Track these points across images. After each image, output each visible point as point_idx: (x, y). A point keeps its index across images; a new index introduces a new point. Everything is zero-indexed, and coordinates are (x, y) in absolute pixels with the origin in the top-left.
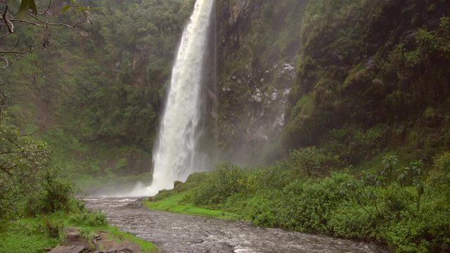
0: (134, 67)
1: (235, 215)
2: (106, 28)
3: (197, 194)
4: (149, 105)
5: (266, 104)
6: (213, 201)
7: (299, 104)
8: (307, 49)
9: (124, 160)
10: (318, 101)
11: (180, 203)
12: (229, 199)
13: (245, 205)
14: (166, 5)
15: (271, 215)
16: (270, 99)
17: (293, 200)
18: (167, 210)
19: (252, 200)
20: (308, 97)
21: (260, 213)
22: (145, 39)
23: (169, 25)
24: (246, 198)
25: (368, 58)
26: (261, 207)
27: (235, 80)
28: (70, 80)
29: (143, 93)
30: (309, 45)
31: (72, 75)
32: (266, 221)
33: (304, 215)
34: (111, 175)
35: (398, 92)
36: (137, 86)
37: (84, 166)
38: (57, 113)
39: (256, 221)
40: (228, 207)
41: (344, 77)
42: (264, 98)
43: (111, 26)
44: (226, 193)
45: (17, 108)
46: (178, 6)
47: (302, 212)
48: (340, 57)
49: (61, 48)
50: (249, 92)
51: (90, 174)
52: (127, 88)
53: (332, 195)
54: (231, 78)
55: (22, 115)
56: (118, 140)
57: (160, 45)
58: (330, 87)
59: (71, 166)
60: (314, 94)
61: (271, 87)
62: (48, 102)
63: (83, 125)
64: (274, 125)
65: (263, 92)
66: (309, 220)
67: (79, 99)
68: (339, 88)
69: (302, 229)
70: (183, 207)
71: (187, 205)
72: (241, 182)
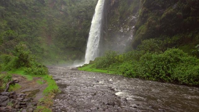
0: (78, 24)
1: (113, 72)
2: (69, 11)
3: (97, 64)
4: (83, 37)
5: (125, 32)
6: (104, 67)
7: (140, 28)
8: (144, 5)
9: (75, 55)
10: (149, 26)
11: (90, 68)
12: (111, 65)
13: (118, 68)
14: (89, 2)
15: (133, 71)
16: (126, 30)
17: (147, 63)
18: (85, 71)
19: (122, 65)
20: (144, 25)
21: (127, 70)
22: (82, 14)
23: (90, 9)
24: (118, 65)
25: (174, 4)
26: (128, 68)
27: (113, 26)
28: (57, 29)
29: (81, 32)
30: (145, 3)
31: (58, 27)
32: (131, 74)
33: (154, 71)
34: (71, 60)
35: (190, 18)
36: (79, 30)
37: (62, 57)
38: (53, 39)
39: (125, 74)
40: (110, 69)
41: (162, 14)
42: (124, 30)
43: (71, 10)
44: (109, 63)
45: (40, 38)
46: (93, 2)
47: (153, 70)
48: (160, 6)
49: (54, 18)
50: (118, 29)
51: (63, 60)
52: (76, 31)
53: (172, 59)
54: (112, 26)
55: (42, 40)
56: (73, 49)
57: (87, 16)
58: (155, 19)
59: (57, 57)
60: (147, 23)
61: (126, 26)
62: (50, 36)
63: (61, 43)
64: (128, 40)
65: (123, 28)
66: (158, 74)
67: (60, 35)
68: (159, 19)
69: (154, 79)
70: (91, 69)
71: (93, 69)
72: (116, 58)
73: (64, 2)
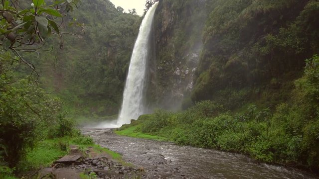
0: (108, 56)
1: (165, 138)
2: (92, 34)
3: (143, 126)
4: (117, 77)
5: (182, 76)
6: (153, 131)
7: (201, 76)
8: (205, 45)
9: (102, 107)
10: (211, 74)
11: (134, 131)
12: (161, 129)
13: (171, 133)
14: (126, 21)
15: (185, 138)
16: (184, 73)
17: (197, 130)
18: (127, 136)
19: (175, 130)
20: (206, 72)
21: (179, 137)
22: (115, 40)
23: (128, 32)
24: (171, 129)
25: (239, 51)
26: (180, 134)
27: (165, 63)
28: (73, 63)
29: (113, 70)
31: (74, 60)
32: (182, 142)
33: (204, 138)
34: (96, 116)
35: (256, 70)
36: (110, 66)
37: (80, 111)
38: (65, 81)
39: (177, 142)
40: (161, 134)
41: (226, 61)
42: (181, 73)
43: (96, 32)
44: (160, 126)
45: (43, 79)
46: (133, 21)
47: (202, 137)
48: (224, 50)
49: (68, 45)
50: (173, 69)
51: (84, 115)
52: (105, 67)
53: (219, 127)
54: (163, 62)
55: (46, 82)
56: (99, 96)
57: (123, 43)
58: (218, 67)
59: (73, 111)
60: (210, 70)
61: (185, 67)
62: (60, 75)
63: (80, 88)
64: (187, 88)
65: (181, 69)
66: (206, 141)
67: (77, 73)
68: (223, 67)
69: (203, 146)
70: (136, 134)
71: (138, 133)
72: (168, 120)
73: (84, 19)
